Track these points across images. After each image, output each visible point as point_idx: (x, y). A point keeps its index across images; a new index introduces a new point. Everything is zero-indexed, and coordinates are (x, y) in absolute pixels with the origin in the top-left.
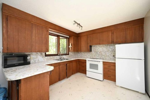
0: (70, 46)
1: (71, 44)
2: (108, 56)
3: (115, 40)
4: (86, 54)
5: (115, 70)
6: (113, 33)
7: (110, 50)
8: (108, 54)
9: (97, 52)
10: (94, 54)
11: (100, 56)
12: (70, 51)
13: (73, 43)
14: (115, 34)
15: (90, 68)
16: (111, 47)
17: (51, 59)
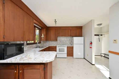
0: (43, 36)
1: (44, 35)
2: (67, 43)
3: (72, 35)
4: (53, 42)
6: (71, 31)
7: (68, 40)
8: (67, 42)
9: (61, 41)
10: (59, 42)
11: (63, 44)
12: (42, 40)
13: (45, 34)
14: (72, 31)
16: (69, 38)
17: (30, 47)
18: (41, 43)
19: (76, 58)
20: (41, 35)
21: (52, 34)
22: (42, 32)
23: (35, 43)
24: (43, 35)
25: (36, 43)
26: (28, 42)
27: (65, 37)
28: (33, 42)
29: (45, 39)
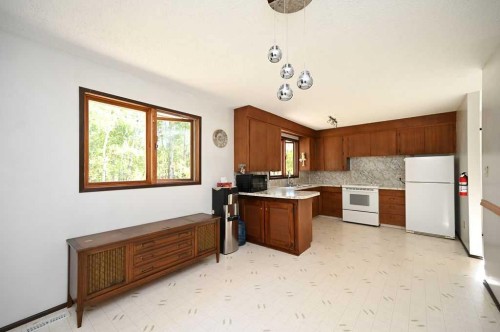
0: (303, 159)
1: (305, 155)
2: (385, 179)
3: (403, 149)
5: (404, 205)
6: (399, 135)
7: (393, 167)
8: (387, 176)
9: (361, 172)
10: (356, 175)
12: (301, 169)
13: (308, 152)
14: (403, 136)
15: (351, 203)
17: (275, 185)
18: (297, 177)
19: (416, 233)
20: (299, 157)
21: (331, 152)
22: (302, 149)
23: (283, 177)
24: (303, 156)
25: (286, 177)
26: (272, 174)
27: (380, 159)
28: (280, 173)
29: (308, 167)
